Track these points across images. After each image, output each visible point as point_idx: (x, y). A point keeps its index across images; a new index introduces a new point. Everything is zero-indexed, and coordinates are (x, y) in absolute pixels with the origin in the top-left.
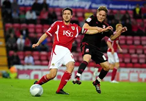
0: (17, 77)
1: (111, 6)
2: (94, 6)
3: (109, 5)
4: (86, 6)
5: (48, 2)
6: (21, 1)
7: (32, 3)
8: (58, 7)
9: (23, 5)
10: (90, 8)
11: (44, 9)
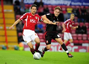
0: (24, 50)
1: (84, 4)
2: (73, 3)
3: (82, 3)
4: (68, 4)
5: (43, 1)
6: (26, 1)
7: (33, 2)
8: (50, 4)
9: (28, 4)
10: (71, 5)
11: (41, 6)
